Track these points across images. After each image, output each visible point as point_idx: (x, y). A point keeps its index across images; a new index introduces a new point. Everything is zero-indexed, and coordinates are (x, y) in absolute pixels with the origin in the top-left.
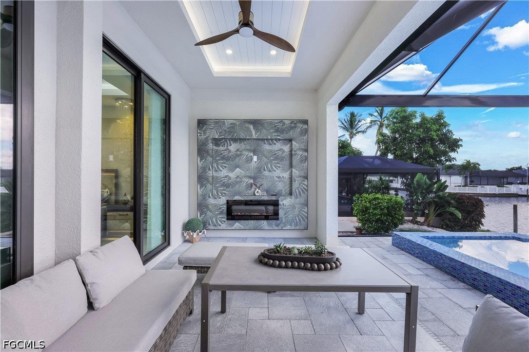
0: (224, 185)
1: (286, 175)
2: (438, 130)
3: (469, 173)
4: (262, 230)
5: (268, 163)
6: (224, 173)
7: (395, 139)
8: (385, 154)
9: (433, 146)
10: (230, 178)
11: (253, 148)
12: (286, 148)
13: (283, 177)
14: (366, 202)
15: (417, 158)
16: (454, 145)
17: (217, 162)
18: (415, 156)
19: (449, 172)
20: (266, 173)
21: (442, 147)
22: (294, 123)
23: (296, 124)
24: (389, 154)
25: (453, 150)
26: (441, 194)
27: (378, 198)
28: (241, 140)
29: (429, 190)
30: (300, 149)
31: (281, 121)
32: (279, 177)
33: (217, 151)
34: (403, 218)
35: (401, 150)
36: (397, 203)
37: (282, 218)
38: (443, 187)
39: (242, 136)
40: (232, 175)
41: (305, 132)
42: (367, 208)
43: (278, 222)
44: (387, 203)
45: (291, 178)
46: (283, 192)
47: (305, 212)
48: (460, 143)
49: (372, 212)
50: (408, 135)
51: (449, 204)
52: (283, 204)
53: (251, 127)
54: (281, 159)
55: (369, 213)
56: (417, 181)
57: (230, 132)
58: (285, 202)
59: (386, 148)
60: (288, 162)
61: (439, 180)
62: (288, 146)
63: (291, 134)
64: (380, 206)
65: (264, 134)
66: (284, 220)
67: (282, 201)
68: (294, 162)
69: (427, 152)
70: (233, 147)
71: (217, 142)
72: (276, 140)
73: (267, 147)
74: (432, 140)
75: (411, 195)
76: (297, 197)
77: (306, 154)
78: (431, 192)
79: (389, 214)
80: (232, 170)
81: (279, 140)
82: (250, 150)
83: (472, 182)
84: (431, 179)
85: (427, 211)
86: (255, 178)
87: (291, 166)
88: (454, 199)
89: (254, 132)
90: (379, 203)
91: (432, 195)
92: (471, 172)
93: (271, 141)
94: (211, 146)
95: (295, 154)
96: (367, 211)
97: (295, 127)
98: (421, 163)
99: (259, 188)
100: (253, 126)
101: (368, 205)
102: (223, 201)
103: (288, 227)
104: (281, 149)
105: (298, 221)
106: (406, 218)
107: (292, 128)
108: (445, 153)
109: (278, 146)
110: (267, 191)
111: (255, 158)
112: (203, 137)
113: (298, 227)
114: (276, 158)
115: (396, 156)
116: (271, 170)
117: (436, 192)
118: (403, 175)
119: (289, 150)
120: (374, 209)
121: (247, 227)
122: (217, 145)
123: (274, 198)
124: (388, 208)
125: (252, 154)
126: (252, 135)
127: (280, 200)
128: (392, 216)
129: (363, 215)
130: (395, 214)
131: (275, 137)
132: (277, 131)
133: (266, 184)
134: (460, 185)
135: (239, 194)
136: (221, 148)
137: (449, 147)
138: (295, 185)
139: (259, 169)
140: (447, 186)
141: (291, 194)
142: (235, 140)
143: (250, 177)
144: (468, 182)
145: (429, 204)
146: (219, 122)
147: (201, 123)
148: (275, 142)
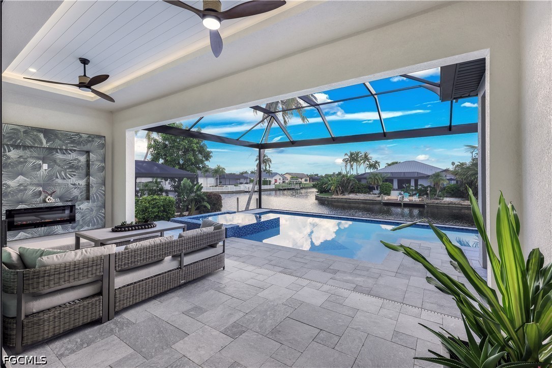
1: (83, 182)
2: (197, 143)
3: (218, 176)
4: (56, 234)
5: (61, 171)
7: (166, 146)
8: (156, 159)
9: (194, 155)
11: (42, 156)
12: (83, 159)
13: (79, 184)
14: (145, 203)
15: (183, 164)
16: (207, 156)
18: (181, 162)
19: (206, 175)
20: (60, 181)
21: (200, 157)
22: (92, 137)
23: (93, 138)
24: (161, 160)
25: (207, 160)
26: (199, 193)
27: (155, 199)
28: (26, 147)
29: (191, 191)
30: (97, 160)
31: (78, 134)
32: (74, 185)
34: (174, 213)
35: (170, 156)
36: (170, 201)
37: (79, 221)
38: (200, 188)
39: (29, 143)
40: (13, 183)
41: (103, 146)
42: (146, 208)
43: (74, 225)
44: (163, 202)
45: (88, 185)
46: (79, 197)
47: (102, 213)
48: (211, 155)
49: (151, 211)
50: (176, 144)
51: (203, 199)
52: (80, 208)
53: (42, 136)
54: (77, 168)
55: (149, 211)
56: (184, 184)
57: (11, 138)
58: (82, 206)
59: (158, 154)
60: (84, 171)
61: (198, 183)
62: (85, 157)
63: (89, 147)
64: (158, 205)
65: (57, 143)
66: (81, 222)
67: (79, 205)
68: (91, 171)
69: (190, 160)
70: (14, 154)
72: (71, 150)
73: (59, 156)
74: (193, 150)
75: (179, 196)
76: (94, 202)
77: (104, 165)
78: (193, 192)
79: (164, 211)
80: (13, 178)
81: (75, 151)
82: (38, 158)
83: (220, 182)
84: (192, 182)
85: (190, 207)
86: (44, 186)
87: (88, 174)
88: (206, 196)
89: (44, 141)
90: (157, 203)
91: (193, 195)
92: (221, 176)
93: (65, 151)
95: (93, 165)
96: (146, 210)
97: (93, 141)
98: (185, 169)
99: (51, 195)
100: (44, 135)
101: (148, 205)
103: (86, 228)
104: (76, 159)
105: (96, 221)
106: (176, 214)
107: (89, 141)
108: (202, 162)
109: (72, 156)
110: (61, 198)
111: (45, 166)
113: (95, 227)
114: (71, 167)
115: (166, 161)
116: (65, 177)
117: (196, 192)
118: (172, 179)
119: (85, 160)
120: (153, 208)
121: (36, 235)
123: (70, 204)
124: (163, 206)
125: (41, 162)
126: (42, 143)
127: (76, 205)
128: (167, 212)
129: (142, 215)
130: (169, 210)
131: (71, 148)
132: (73, 142)
133: (59, 191)
134: (213, 185)
135: (24, 202)
137: (205, 157)
138: (93, 191)
139: (50, 178)
140: (202, 187)
141: (88, 198)
142: (17, 147)
143: (38, 185)
144: (218, 183)
145: (192, 201)
148: (70, 152)
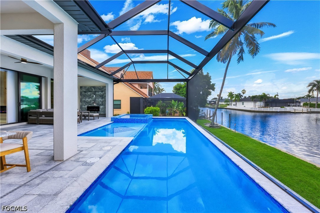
0: (87, 103)
1: (102, 100)
5: (97, 97)
6: (87, 99)
10: (88, 101)
12: (102, 93)
17: (85, 97)
19: (254, 100)
20: (97, 100)
22: (103, 87)
28: (91, 91)
31: (100, 87)
32: (100, 101)
33: (85, 94)
37: (100, 110)
39: (91, 90)
40: (89, 100)
41: (105, 89)
46: (101, 104)
53: (93, 88)
54: (101, 96)
57: (88, 90)
63: (102, 90)
65: (96, 90)
68: (103, 97)
70: (89, 93)
71: (85, 92)
73: (97, 93)
76: (104, 106)
80: (89, 99)
81: (100, 91)
82: (93, 94)
86: (94, 101)
89: (93, 89)
93: (98, 92)
94: (83, 93)
95: (104, 95)
99: (95, 103)
102: (86, 106)
103: (102, 113)
105: (104, 111)
109: (100, 93)
110: (97, 104)
111: (94, 96)
112: (81, 91)
114: (99, 96)
122: (85, 93)
123: (98, 106)
127: (100, 106)
132: (99, 89)
133: (97, 102)
135: (90, 105)
136: (86, 93)
138: (104, 103)
139: (95, 99)
142: (90, 91)
143: (93, 101)
146: (85, 87)
147: (81, 87)
